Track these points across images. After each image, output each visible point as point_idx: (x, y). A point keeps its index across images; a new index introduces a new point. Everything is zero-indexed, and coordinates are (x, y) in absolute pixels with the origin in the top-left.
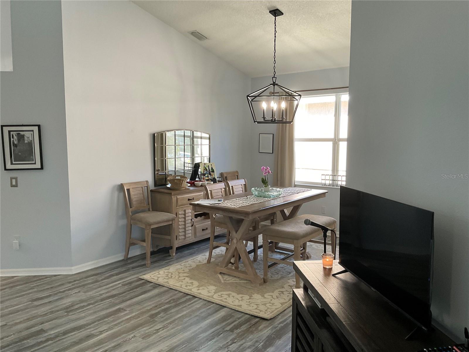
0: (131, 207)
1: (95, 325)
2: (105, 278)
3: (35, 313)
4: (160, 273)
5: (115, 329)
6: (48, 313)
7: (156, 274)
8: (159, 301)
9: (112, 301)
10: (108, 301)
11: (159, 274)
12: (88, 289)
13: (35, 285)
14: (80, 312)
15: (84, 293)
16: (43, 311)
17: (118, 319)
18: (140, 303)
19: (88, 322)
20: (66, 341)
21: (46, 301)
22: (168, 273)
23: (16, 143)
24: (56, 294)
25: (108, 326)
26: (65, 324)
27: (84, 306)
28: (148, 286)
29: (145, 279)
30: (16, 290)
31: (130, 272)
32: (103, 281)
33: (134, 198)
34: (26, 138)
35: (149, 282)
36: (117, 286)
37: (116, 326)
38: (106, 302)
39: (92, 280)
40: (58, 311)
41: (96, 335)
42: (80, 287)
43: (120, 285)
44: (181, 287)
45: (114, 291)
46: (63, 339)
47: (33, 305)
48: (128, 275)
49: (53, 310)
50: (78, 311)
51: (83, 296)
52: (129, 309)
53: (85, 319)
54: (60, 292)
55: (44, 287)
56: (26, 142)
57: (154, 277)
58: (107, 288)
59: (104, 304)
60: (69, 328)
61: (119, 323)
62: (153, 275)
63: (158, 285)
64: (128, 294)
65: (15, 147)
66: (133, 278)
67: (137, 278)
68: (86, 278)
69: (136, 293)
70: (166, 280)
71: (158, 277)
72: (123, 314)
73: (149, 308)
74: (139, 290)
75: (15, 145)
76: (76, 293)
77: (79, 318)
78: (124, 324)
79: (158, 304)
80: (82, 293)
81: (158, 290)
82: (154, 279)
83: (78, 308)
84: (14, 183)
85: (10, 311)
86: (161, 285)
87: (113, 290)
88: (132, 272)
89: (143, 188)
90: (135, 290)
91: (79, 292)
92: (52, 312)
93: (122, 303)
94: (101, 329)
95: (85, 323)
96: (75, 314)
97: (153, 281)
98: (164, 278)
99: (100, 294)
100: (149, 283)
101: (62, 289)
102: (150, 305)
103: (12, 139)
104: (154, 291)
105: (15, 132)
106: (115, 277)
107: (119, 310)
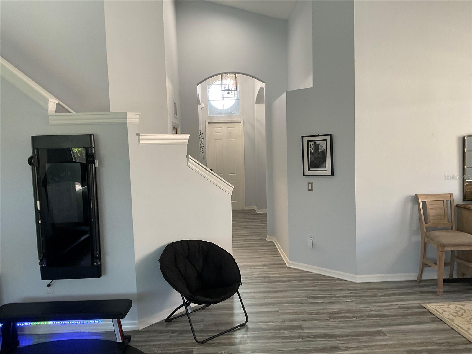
0: (426, 223)
1: (347, 339)
2: (385, 295)
3: (304, 309)
4: (450, 306)
5: (363, 350)
6: (314, 313)
7: (444, 307)
8: (429, 338)
9: (378, 321)
10: (374, 320)
11: (448, 307)
12: (362, 301)
13: (320, 284)
14: (341, 321)
15: (356, 304)
16: (311, 309)
17: (372, 342)
18: (406, 332)
19: (342, 334)
20: (313, 344)
21: (319, 301)
22: (460, 310)
23: (312, 152)
24: (331, 297)
25: (358, 345)
26: (321, 328)
27: (349, 317)
28: (426, 318)
29: (427, 308)
30: (303, 284)
31: (416, 296)
32: (382, 298)
33: (431, 212)
34: (320, 147)
35: (430, 312)
36: (392, 307)
37: (366, 348)
38: (372, 320)
39: (371, 293)
40: (324, 313)
41: (341, 350)
42: (357, 296)
43: (396, 307)
44: (467, 331)
45: (386, 311)
46: (312, 341)
47: (307, 301)
48: (412, 299)
49: (320, 311)
50: (339, 320)
51: (353, 306)
52: (390, 336)
53: (342, 330)
54: (336, 297)
55: (325, 287)
56: (320, 150)
57: (440, 309)
58: (381, 306)
59: (368, 321)
60: (323, 333)
61: (370, 346)
62: (439, 307)
63: (439, 320)
64: (399, 318)
65: (312, 155)
66: (414, 304)
67: (419, 305)
68: (367, 289)
69: (408, 321)
70: (451, 317)
71: (444, 311)
72: (381, 338)
73: (412, 342)
74: (414, 318)
75: (312, 154)
76: (349, 301)
77: (337, 327)
78: (375, 349)
79: (426, 341)
80: (354, 304)
81: (436, 326)
82: (438, 311)
83: (342, 317)
84: (310, 188)
85: (288, 300)
86: (443, 321)
87: (386, 309)
88: (419, 296)
89: (445, 201)
90: (410, 317)
91: (352, 301)
92: (318, 313)
93: (387, 326)
94: (350, 345)
95: (339, 333)
96: (336, 321)
97: (435, 313)
98: (452, 314)
99: (370, 310)
100: (430, 314)
101: (338, 294)
102: (415, 339)
103: (310, 148)
104: (431, 324)
105: (312, 142)
106: (396, 297)
107: (379, 333)
